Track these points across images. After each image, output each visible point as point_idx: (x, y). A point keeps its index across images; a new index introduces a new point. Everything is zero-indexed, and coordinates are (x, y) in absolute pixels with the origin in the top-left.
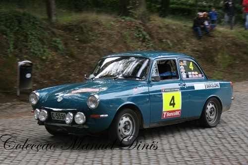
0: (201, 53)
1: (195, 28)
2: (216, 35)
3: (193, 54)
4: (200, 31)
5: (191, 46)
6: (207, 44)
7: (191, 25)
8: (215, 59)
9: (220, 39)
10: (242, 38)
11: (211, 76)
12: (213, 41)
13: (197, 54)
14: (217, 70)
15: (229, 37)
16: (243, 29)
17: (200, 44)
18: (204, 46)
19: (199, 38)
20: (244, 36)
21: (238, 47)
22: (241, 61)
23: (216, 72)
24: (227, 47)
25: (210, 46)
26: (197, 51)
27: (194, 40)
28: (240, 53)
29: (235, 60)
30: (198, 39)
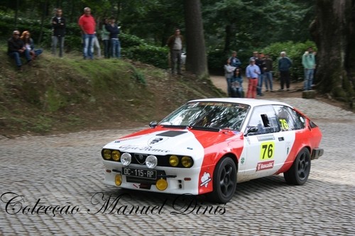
0: (20, 90)
1: (11, 53)
2: (42, 64)
3: (8, 91)
4: (18, 58)
5: (4, 79)
6: (29, 78)
7: (6, 49)
8: (41, 98)
9: (48, 71)
10: (80, 70)
11: (34, 124)
12: (38, 73)
13: (13, 91)
14: (43, 116)
15: (61, 68)
16: (81, 57)
17: (19, 78)
18: (24, 80)
19: (18, 68)
20: (81, 67)
21: (73, 83)
22: (78, 103)
23: (42, 118)
24: (58, 82)
25: (32, 81)
26: (14, 87)
27: (10, 71)
28: (76, 92)
29: (68, 101)
30: (16, 70)
